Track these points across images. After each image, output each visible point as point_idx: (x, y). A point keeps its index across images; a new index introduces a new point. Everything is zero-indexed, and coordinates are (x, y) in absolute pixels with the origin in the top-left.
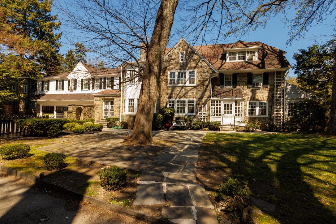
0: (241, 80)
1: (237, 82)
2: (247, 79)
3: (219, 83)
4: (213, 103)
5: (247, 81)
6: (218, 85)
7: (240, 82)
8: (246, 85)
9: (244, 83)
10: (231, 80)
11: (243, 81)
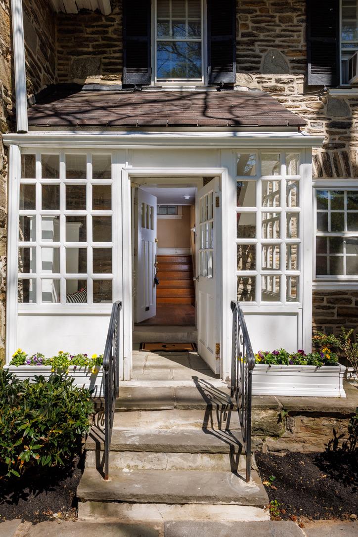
0: (262, 36)
1: (241, 50)
2: (303, 27)
3: (115, 54)
4: (39, 181)
5: (302, 44)
6: (108, 70)
7: (257, 48)
8: (299, 67)
9: (287, 59)
10: (195, 31)
11: (278, 41)
